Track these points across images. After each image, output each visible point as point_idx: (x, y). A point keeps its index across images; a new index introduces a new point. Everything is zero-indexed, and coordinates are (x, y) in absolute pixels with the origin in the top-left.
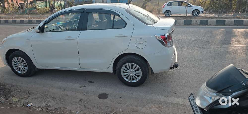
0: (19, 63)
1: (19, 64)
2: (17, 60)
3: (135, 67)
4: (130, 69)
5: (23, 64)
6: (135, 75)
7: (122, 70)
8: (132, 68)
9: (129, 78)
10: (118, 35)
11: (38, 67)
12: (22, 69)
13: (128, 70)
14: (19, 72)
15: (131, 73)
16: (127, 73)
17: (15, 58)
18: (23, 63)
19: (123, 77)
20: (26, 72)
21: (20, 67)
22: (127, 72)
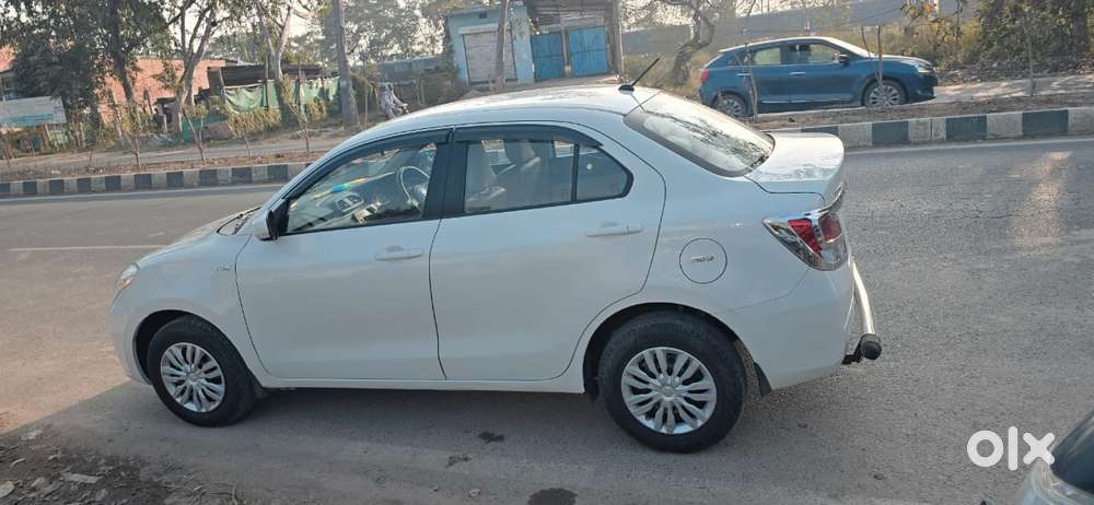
0: (188, 367)
1: (188, 374)
2: (181, 357)
3: (686, 366)
4: (662, 376)
5: (206, 372)
6: (687, 399)
7: (626, 380)
8: (670, 372)
9: (659, 413)
10: (596, 230)
11: (266, 381)
12: (203, 391)
13: (652, 380)
14: (191, 407)
15: (668, 390)
16: (648, 391)
17: (173, 347)
18: (206, 366)
19: (632, 410)
20: (217, 404)
21: (194, 384)
22: (650, 387)
